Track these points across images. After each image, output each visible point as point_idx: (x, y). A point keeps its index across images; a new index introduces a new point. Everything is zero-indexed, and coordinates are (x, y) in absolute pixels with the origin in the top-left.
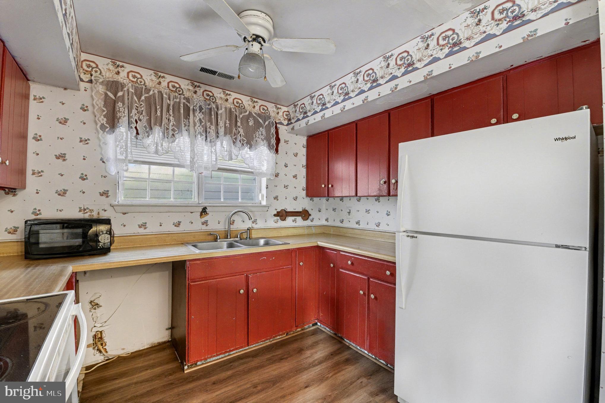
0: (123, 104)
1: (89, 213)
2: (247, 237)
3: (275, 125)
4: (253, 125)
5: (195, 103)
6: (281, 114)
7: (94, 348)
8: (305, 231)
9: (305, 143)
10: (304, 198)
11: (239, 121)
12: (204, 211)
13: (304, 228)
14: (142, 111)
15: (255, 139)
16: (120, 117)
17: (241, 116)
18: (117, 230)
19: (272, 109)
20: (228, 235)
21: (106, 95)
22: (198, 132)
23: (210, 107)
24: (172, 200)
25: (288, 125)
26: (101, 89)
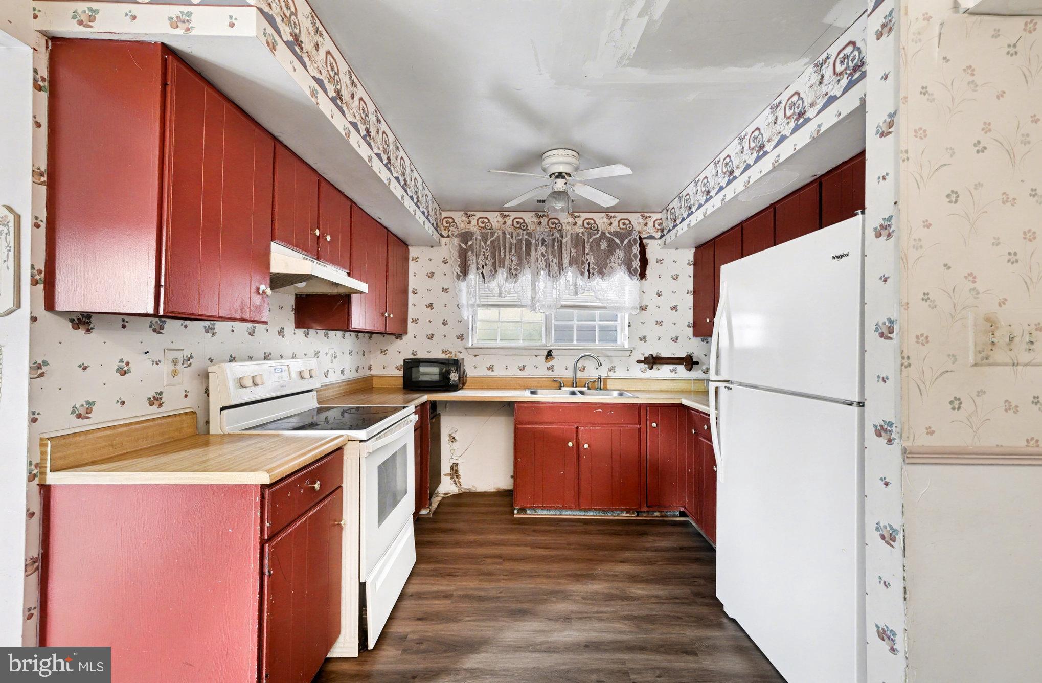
0: (472, 252)
1: (449, 355)
2: (598, 388)
3: (639, 242)
4: (606, 248)
5: (537, 237)
6: (650, 224)
7: (451, 479)
8: (692, 386)
9: (692, 259)
10: (690, 339)
11: (588, 247)
12: (549, 355)
13: (690, 382)
14: (488, 256)
15: (609, 265)
16: (470, 265)
17: (591, 240)
18: (470, 372)
19: (637, 221)
20: (573, 383)
21: (460, 245)
22: (539, 268)
23: (553, 237)
24: (521, 342)
25: (660, 238)
26: (456, 241)
